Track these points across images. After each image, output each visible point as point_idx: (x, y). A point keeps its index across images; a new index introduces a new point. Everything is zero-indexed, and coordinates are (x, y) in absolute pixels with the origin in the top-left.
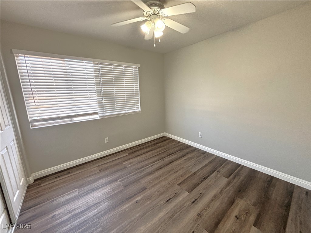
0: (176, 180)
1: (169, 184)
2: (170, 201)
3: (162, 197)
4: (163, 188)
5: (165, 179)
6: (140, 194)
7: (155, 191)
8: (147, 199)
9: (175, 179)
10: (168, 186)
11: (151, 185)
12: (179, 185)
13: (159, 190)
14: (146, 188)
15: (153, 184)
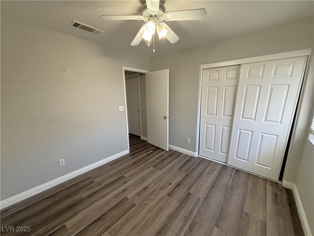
0: (136, 211)
1: (145, 204)
2: (145, 188)
3: (152, 190)
4: (151, 198)
5: (150, 211)
6: (171, 190)
7: (158, 194)
8: (163, 187)
9: (138, 213)
10: (146, 202)
11: (164, 200)
12: (135, 205)
13: (155, 196)
14: (168, 195)
15: (163, 201)
